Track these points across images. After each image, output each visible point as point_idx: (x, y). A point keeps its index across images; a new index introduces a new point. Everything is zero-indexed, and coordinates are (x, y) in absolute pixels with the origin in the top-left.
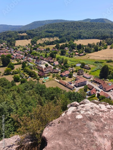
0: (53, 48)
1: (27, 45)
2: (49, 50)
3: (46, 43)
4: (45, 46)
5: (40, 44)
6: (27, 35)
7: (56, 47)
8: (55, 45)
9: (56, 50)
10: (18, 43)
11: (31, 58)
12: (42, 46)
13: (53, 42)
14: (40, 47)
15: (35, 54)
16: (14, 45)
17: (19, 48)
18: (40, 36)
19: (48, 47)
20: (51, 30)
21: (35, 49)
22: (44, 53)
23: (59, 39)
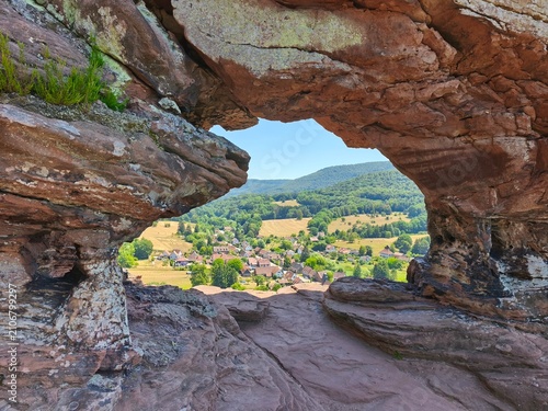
0: (387, 248)
1: (294, 236)
2: (369, 253)
3: (359, 232)
4: (356, 240)
5: (337, 232)
6: (298, 205)
7: (397, 244)
8: (395, 239)
9: (396, 257)
10: (269, 228)
11: (304, 276)
12: (344, 239)
13: (385, 228)
14: (339, 243)
15: (320, 263)
16: (256, 233)
17: (268, 242)
18: (342, 207)
19: (366, 242)
20: (378, 190)
21: (320, 248)
22: (349, 264)
23: (408, 221)
